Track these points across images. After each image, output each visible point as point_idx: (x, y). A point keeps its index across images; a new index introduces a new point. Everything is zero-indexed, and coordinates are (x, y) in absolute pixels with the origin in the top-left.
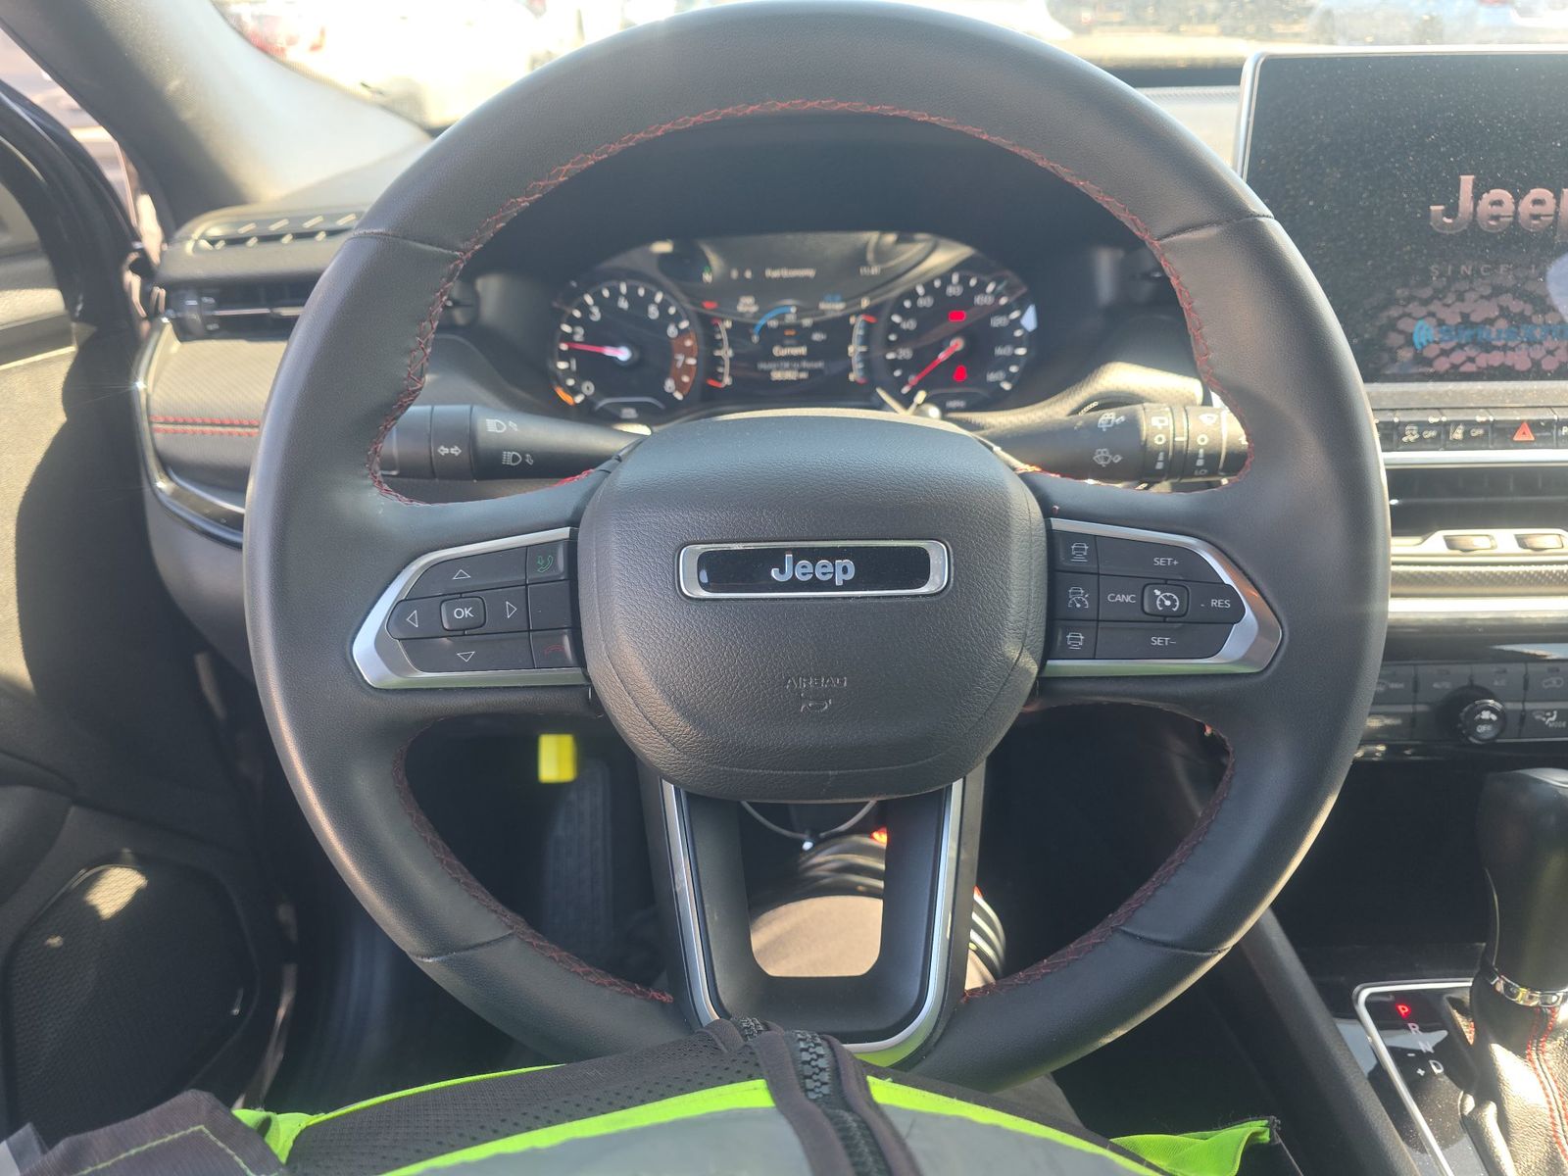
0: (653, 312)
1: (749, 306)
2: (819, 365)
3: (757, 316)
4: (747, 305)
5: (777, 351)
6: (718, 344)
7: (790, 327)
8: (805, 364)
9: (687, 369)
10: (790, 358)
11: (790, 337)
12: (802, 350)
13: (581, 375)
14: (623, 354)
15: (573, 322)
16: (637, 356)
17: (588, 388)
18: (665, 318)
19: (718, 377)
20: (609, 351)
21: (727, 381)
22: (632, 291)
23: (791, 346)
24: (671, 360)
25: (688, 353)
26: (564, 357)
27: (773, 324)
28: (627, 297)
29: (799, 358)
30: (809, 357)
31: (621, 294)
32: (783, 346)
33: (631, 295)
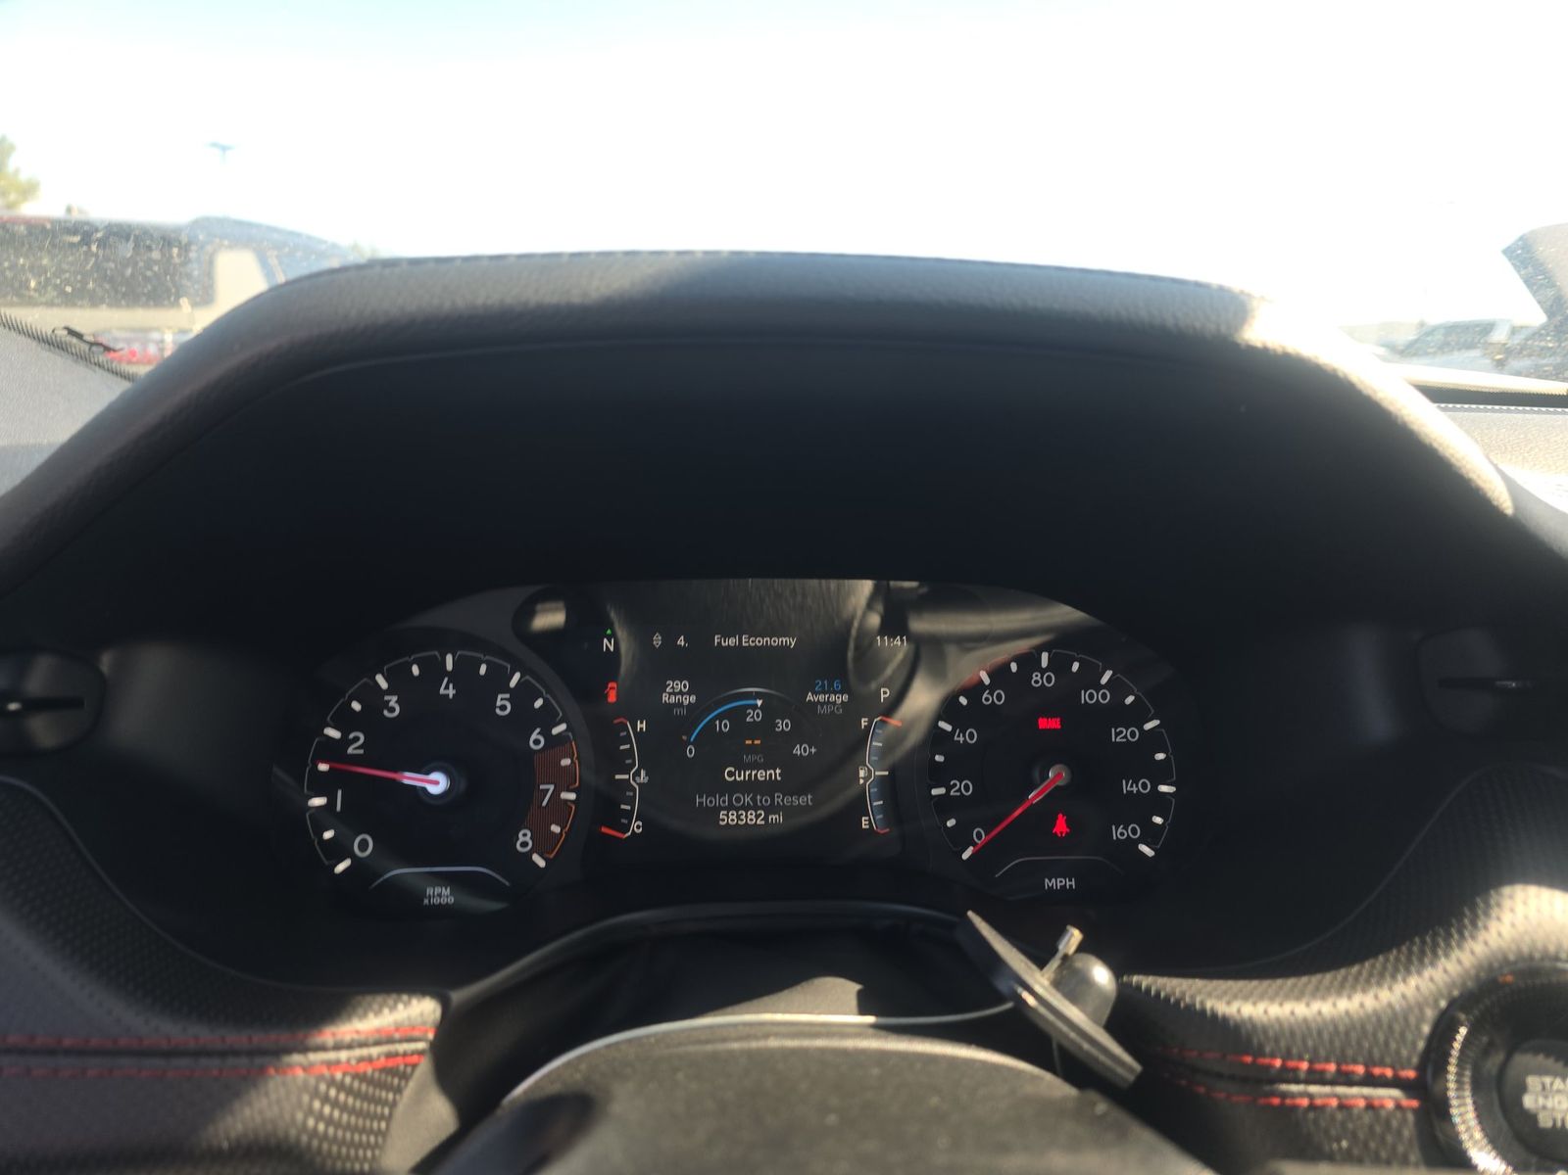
0: (503, 705)
1: (681, 693)
2: (805, 800)
3: (695, 712)
4: (677, 693)
5: (731, 775)
6: (621, 763)
7: (754, 730)
8: (778, 798)
9: (559, 809)
10: (751, 786)
11: (752, 749)
12: (776, 773)
13: (352, 819)
14: (437, 784)
15: (346, 722)
16: (463, 785)
17: (364, 845)
18: (524, 718)
19: (618, 820)
20: (410, 779)
21: (636, 826)
22: (465, 669)
23: (756, 766)
24: (531, 793)
25: (564, 781)
26: (321, 785)
27: (725, 726)
28: (453, 677)
29: (769, 787)
30: (785, 787)
31: (444, 672)
32: (741, 766)
33: (463, 675)
